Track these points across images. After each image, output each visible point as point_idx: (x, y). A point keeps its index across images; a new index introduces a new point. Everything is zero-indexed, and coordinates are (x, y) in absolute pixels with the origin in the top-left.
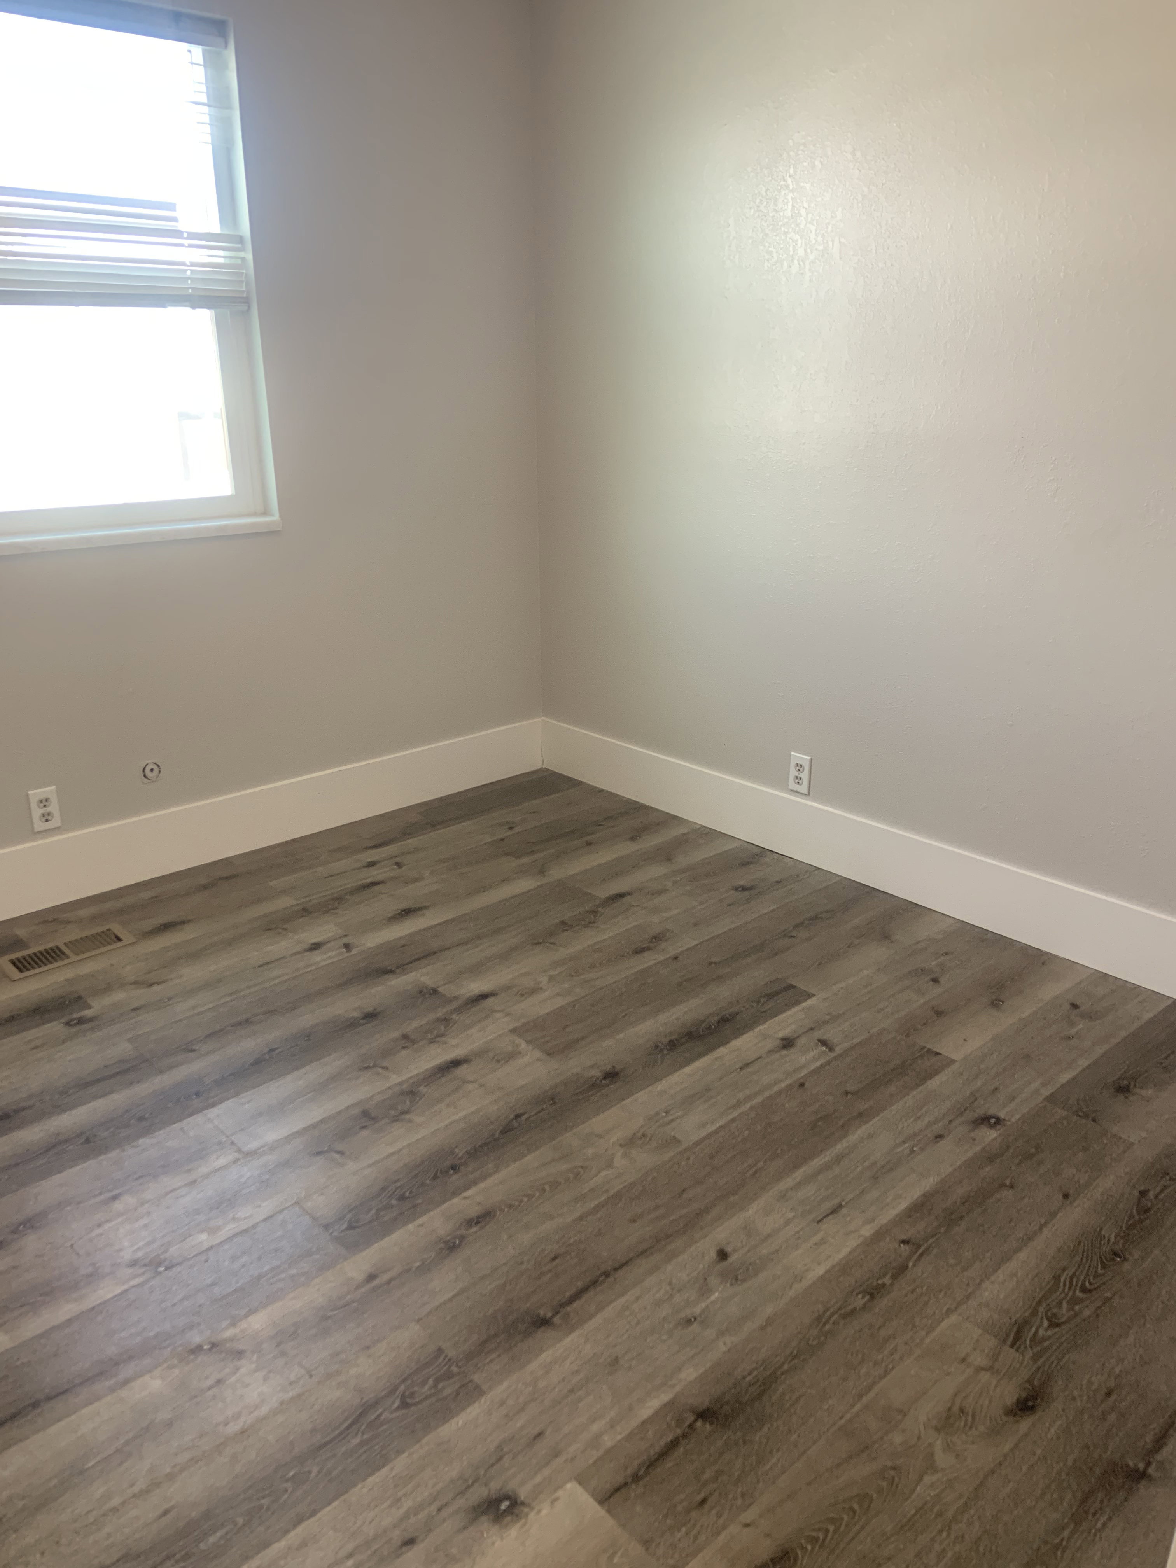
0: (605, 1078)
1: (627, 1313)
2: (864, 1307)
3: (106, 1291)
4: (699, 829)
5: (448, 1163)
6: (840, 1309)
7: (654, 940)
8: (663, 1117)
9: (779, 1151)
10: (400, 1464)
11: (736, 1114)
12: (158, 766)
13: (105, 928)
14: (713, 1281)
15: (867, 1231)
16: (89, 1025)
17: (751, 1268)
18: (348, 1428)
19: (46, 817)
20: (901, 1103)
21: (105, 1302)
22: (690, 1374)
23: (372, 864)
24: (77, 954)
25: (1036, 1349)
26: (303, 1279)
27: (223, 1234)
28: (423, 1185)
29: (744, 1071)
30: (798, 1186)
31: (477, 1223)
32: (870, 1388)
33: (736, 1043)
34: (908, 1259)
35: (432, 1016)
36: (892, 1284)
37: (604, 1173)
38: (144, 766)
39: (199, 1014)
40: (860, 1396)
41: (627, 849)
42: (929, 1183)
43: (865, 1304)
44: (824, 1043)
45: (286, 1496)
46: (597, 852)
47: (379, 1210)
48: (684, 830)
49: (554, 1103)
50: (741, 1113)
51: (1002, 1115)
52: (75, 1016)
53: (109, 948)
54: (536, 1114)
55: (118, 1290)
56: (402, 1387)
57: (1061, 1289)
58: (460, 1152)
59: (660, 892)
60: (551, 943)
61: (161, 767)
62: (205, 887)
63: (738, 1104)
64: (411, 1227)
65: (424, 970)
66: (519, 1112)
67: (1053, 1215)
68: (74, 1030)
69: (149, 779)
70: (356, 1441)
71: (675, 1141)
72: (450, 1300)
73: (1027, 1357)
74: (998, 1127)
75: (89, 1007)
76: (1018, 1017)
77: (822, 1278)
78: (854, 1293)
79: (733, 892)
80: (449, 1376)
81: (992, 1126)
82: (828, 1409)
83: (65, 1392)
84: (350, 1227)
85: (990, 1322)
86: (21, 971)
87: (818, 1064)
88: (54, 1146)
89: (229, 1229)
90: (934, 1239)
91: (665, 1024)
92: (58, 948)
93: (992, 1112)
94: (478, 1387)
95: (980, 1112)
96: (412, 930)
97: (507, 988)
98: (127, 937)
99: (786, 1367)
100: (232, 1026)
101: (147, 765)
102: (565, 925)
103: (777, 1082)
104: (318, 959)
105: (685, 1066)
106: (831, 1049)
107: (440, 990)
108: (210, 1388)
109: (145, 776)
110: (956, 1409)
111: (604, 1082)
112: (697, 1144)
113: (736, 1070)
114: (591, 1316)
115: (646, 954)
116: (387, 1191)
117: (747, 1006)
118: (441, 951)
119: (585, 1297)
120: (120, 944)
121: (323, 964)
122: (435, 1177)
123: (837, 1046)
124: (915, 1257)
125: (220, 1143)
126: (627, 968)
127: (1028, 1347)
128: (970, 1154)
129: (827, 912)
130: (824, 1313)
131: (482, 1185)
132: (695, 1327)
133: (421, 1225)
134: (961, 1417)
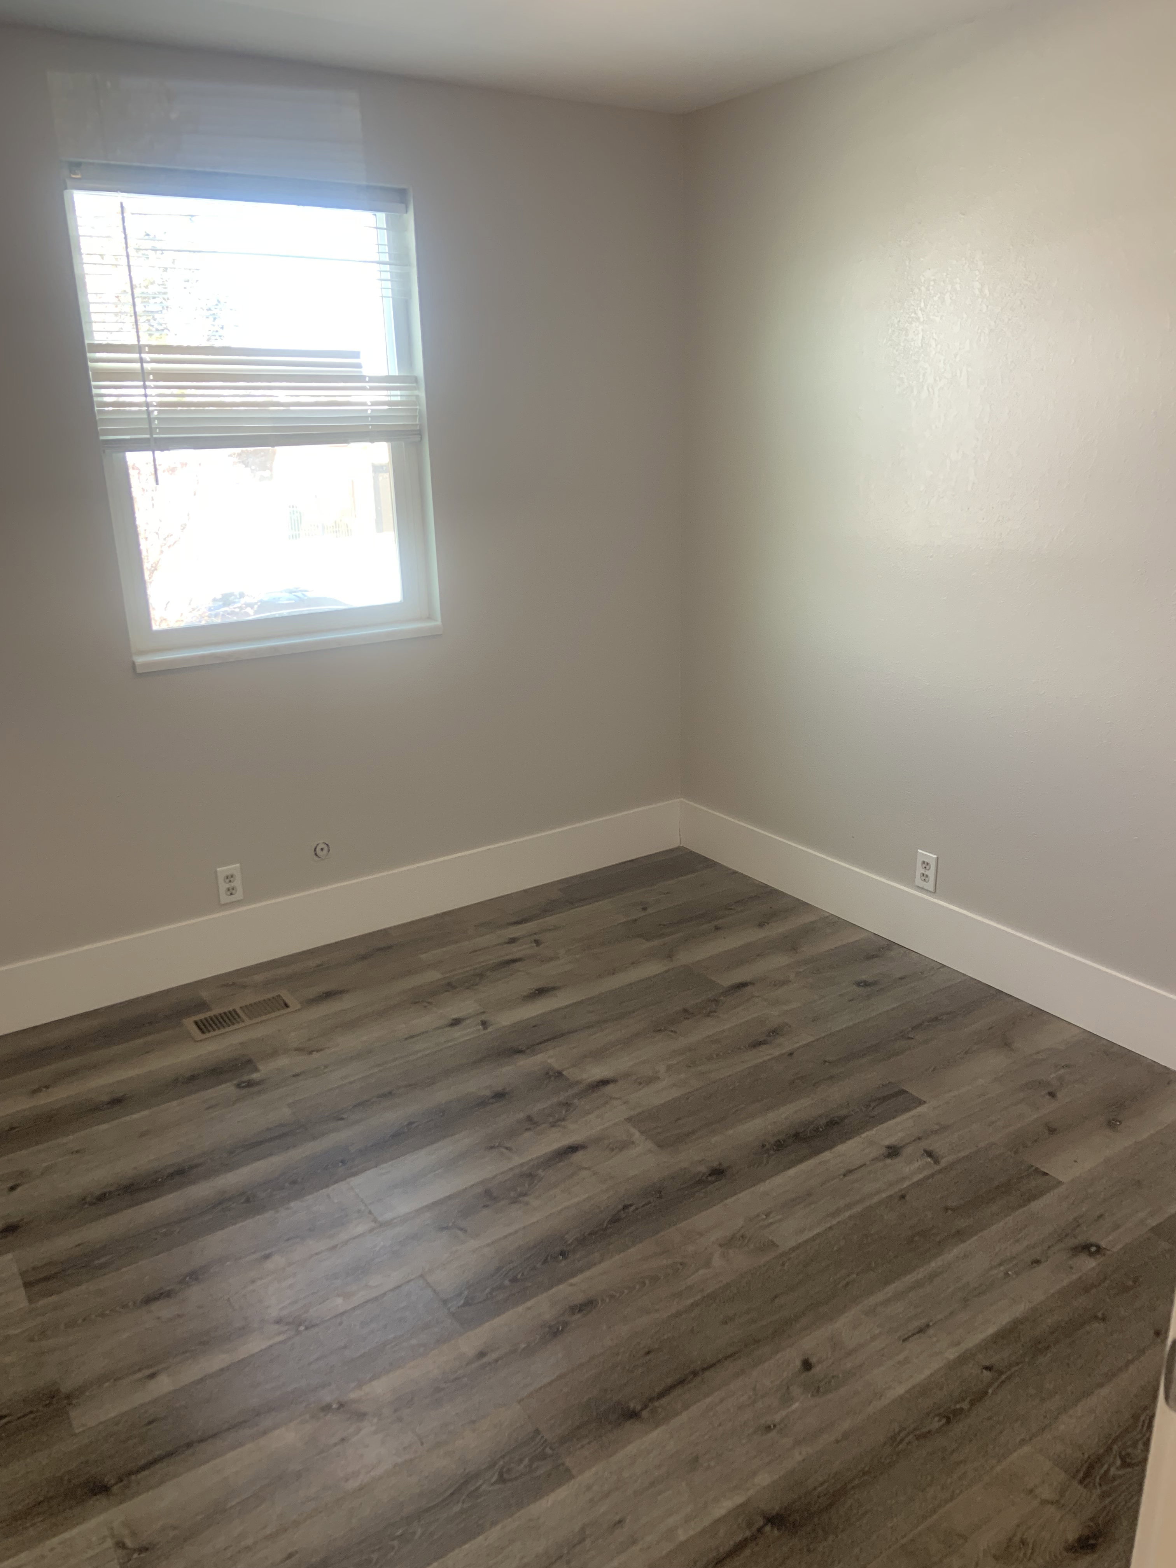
0: (710, 1175)
1: (711, 1414)
2: (939, 1430)
3: (254, 1345)
4: (827, 917)
5: (558, 1249)
6: (915, 1429)
7: (771, 1034)
8: (764, 1220)
9: (873, 1265)
10: (494, 1534)
11: (834, 1222)
12: (328, 845)
13: (275, 994)
14: (796, 1390)
15: (952, 1354)
16: (255, 1089)
17: (833, 1381)
18: (452, 1494)
19: (231, 891)
20: (1001, 1224)
21: (253, 1355)
22: (764, 1479)
23: (512, 941)
24: (251, 1018)
25: (1104, 1488)
26: (422, 1350)
27: (357, 1300)
28: (534, 1268)
29: (847, 1178)
30: (887, 1302)
31: (580, 1311)
32: (934, 1511)
33: (841, 1148)
34: (989, 1385)
35: (555, 1100)
36: (970, 1409)
37: (701, 1272)
38: (315, 846)
39: (351, 1083)
40: (925, 1518)
41: (753, 935)
42: (1020, 1310)
43: (940, 1428)
44: (929, 1154)
45: (392, 1554)
46: (725, 938)
47: (493, 1290)
48: (811, 918)
49: (661, 1197)
50: (839, 1222)
51: (1103, 1244)
52: (246, 1078)
53: (277, 1013)
54: (643, 1206)
55: (264, 1345)
56: (501, 1463)
57: (1138, 1429)
58: (570, 1238)
59: (783, 983)
60: (672, 1031)
61: (330, 847)
62: (364, 958)
63: (838, 1212)
64: (520, 1309)
65: (551, 1052)
66: (627, 1202)
67: (1142, 1352)
68: (244, 1091)
69: (319, 857)
70: (457, 1508)
71: (773, 1245)
72: (550, 1383)
73: (1094, 1496)
74: (1098, 1256)
75: (256, 1070)
76: (1134, 1141)
77: (901, 1397)
78: (931, 1415)
79: (855, 987)
80: (543, 1457)
81: (1091, 1254)
82: (892, 1527)
83: (214, 1436)
84: (467, 1304)
85: (1062, 1456)
86: (203, 1032)
87: (921, 1176)
88: (220, 1203)
89: (361, 1296)
90: (1017, 1368)
91: (774, 1123)
92: (234, 1010)
93: (1093, 1240)
94: (567, 1470)
95: (1081, 1239)
96: (543, 1011)
97: (626, 1075)
98: (294, 1004)
99: (857, 1482)
100: (378, 1097)
101: (318, 845)
102: (687, 1013)
103: (879, 1192)
104: (457, 1035)
105: (789, 1168)
106: (937, 1162)
107: (565, 1073)
108: (335, 1445)
109: (316, 854)
110: (1017, 1539)
111: (710, 1178)
112: (794, 1249)
113: (840, 1175)
114: (677, 1414)
115: (763, 1048)
116: (501, 1272)
117: (857, 1110)
118: (569, 1033)
119: (675, 1393)
120: (288, 1010)
121: (462, 1040)
122: (545, 1262)
123: (942, 1158)
124: (996, 1384)
125: (359, 1211)
126: (743, 1062)
127: (1097, 1484)
128: (1065, 1283)
129: (948, 1014)
130: (900, 1432)
131: (588, 1274)
132: (773, 1434)
133: (529, 1308)
134: (1020, 1548)
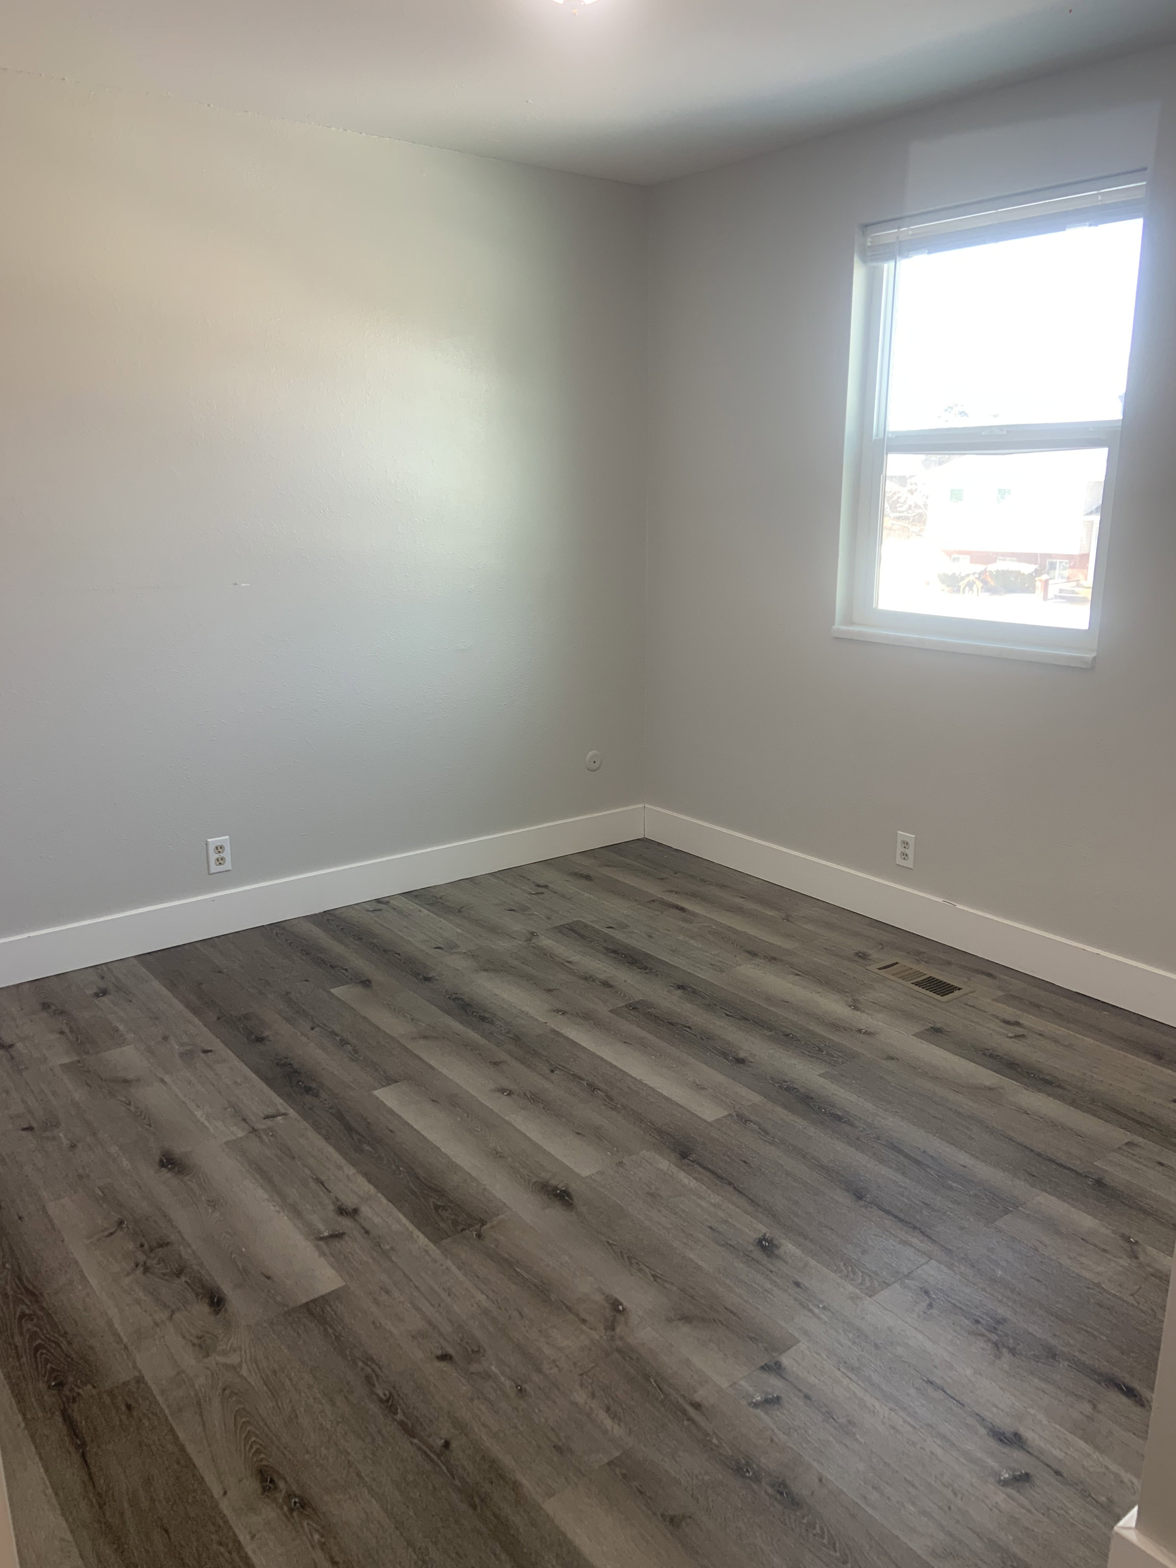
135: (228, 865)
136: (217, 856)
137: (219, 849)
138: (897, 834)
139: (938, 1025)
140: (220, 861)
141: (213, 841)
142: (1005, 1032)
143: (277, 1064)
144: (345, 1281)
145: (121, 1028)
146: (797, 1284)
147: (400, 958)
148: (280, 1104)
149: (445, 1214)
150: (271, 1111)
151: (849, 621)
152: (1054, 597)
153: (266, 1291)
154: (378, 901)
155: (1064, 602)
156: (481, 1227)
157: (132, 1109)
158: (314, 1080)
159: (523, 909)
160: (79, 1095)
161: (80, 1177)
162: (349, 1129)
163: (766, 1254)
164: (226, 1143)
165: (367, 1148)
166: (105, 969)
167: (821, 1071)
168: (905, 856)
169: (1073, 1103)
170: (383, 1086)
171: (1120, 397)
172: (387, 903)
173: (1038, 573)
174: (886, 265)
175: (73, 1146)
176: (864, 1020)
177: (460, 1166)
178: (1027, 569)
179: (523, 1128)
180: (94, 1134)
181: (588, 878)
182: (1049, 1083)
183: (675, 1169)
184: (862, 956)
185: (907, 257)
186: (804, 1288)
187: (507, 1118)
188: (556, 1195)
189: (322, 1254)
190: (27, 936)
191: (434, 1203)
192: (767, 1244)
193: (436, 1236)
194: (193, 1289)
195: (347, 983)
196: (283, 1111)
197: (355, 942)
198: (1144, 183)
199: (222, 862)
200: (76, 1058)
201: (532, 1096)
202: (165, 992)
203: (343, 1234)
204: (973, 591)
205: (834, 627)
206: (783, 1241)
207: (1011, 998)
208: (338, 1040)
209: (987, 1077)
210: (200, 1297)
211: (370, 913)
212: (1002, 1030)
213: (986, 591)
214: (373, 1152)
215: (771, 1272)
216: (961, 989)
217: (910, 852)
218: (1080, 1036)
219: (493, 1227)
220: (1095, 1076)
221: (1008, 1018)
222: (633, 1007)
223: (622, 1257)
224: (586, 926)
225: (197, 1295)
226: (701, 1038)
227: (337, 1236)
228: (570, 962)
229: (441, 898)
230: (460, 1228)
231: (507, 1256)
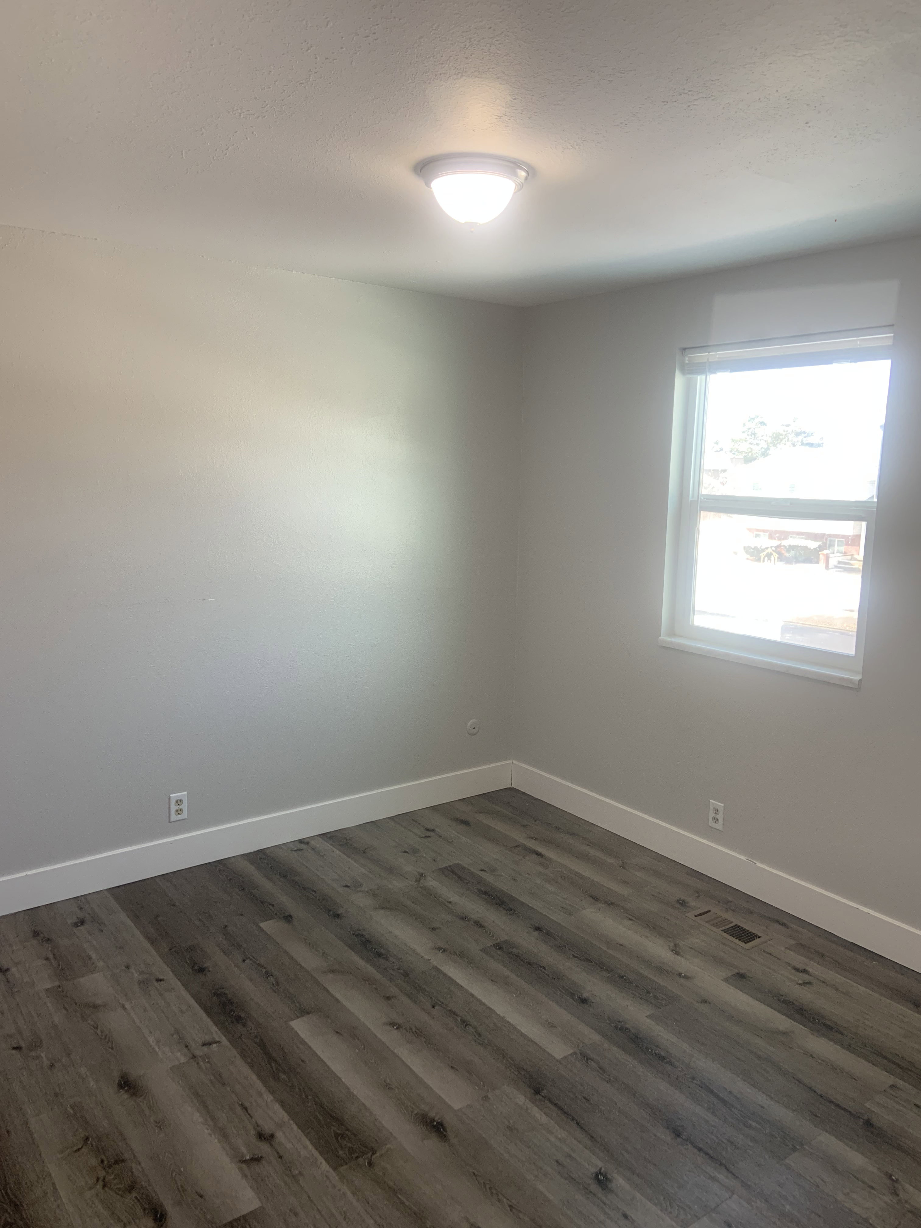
135: (185, 815)
136: (177, 808)
137: (179, 802)
138: (710, 802)
139: (742, 971)
140: (179, 812)
141: (174, 796)
142: (796, 979)
143: (215, 993)
144: (262, 1202)
145: (94, 956)
146: (626, 1216)
147: (315, 895)
148: (216, 1033)
149: (344, 1143)
150: (208, 1038)
151: (672, 633)
152: (833, 567)
153: (199, 1208)
154: (301, 841)
155: (841, 571)
156: (372, 1156)
157: (99, 1032)
158: (243, 1009)
159: (415, 851)
160: (58, 1018)
161: (56, 1094)
162: (270, 1058)
163: (602, 1187)
164: (171, 1068)
165: (283, 1076)
166: (83, 900)
167: (648, 1013)
168: (716, 820)
169: (849, 1048)
170: (298, 1017)
171: (881, 426)
172: (307, 843)
173: (821, 548)
174: (699, 377)
175: (52, 1066)
176: (684, 964)
177: (356, 1096)
178: (813, 545)
179: (408, 1061)
180: (69, 1055)
181: (466, 823)
182: (829, 1028)
183: (529, 1105)
184: (682, 903)
185: (715, 373)
186: (631, 1220)
187: (395, 1051)
188: (434, 1127)
189: (245, 1176)
190: (25, 874)
191: (334, 1132)
192: (602, 1178)
193: (336, 1163)
194: (141, 1204)
195: (273, 918)
196: (217, 1039)
197: (281, 879)
198: (893, 335)
199: (180, 812)
200: (57, 983)
201: (417, 1030)
202: (128, 922)
203: (261, 1157)
204: (771, 560)
205: (660, 638)
206: (616, 1176)
207: (802, 947)
208: (264, 972)
209: (782, 1022)
210: (147, 1212)
211: (294, 852)
212: (793, 977)
213: (781, 561)
214: (288, 1081)
215: (605, 1204)
216: (761, 937)
217: (720, 817)
218: (855, 984)
219: (381, 1156)
220: (867, 1022)
221: (798, 966)
222: (499, 946)
223: (485, 1186)
224: (463, 868)
225: (145, 1209)
226: (553, 978)
227: (256, 1159)
228: (450, 902)
229: (350, 840)
230: (354, 1156)
231: (392, 1184)
